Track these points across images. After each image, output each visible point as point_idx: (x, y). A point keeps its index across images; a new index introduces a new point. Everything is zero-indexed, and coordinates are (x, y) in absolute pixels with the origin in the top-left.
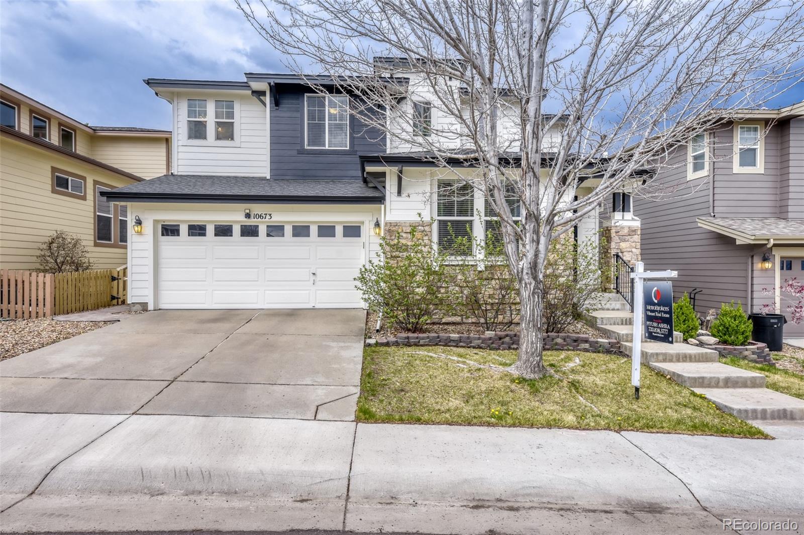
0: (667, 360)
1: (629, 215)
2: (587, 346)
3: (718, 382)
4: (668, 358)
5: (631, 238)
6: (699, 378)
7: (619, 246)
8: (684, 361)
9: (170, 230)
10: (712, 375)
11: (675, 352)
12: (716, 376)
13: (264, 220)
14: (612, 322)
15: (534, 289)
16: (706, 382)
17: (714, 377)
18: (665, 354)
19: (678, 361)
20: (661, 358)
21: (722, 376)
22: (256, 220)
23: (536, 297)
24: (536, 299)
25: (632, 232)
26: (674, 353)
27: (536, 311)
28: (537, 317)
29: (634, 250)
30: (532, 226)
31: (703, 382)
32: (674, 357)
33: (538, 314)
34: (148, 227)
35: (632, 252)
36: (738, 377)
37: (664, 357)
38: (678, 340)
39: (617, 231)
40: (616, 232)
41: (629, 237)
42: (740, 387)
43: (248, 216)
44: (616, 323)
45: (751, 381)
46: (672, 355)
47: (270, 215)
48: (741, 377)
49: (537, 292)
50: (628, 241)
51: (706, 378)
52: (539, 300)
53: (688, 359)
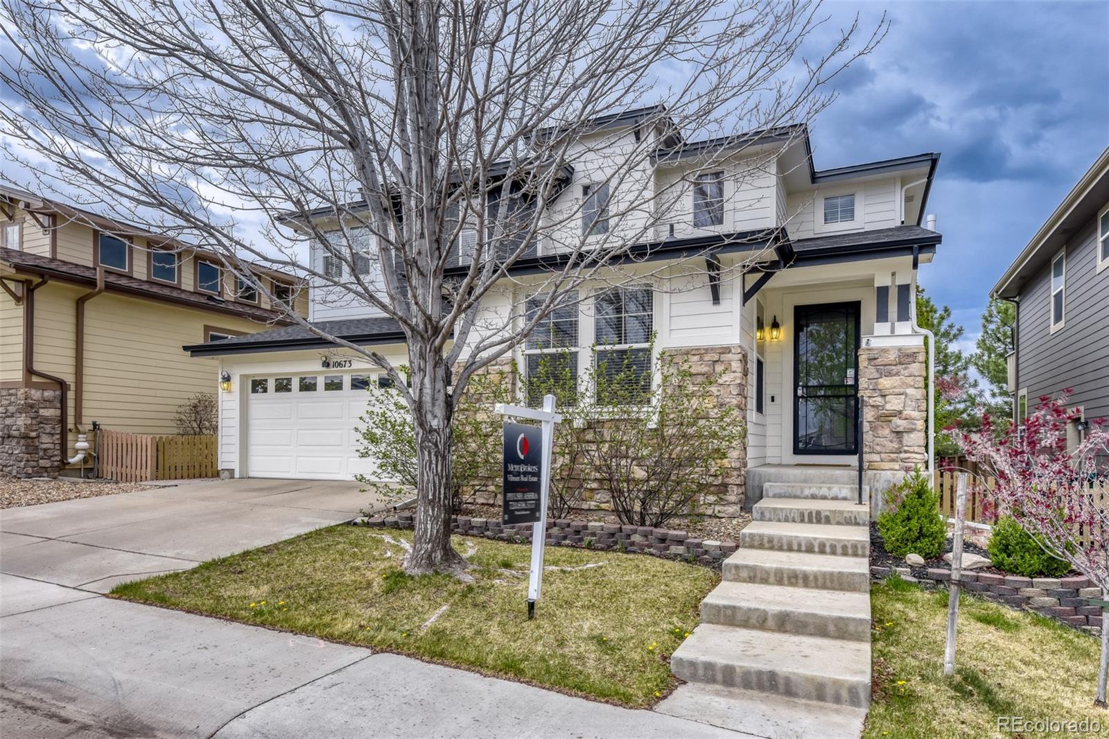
0: (758, 580)
1: (904, 328)
2: (680, 549)
3: (765, 620)
4: (759, 576)
5: (906, 369)
6: (726, 607)
7: (876, 384)
8: (791, 584)
9: (258, 385)
10: (754, 605)
11: (774, 566)
12: (762, 607)
13: (343, 368)
14: (782, 515)
15: (422, 442)
16: (739, 616)
17: (757, 610)
18: (753, 569)
19: (780, 582)
20: (744, 574)
21: (774, 609)
22: (335, 369)
23: (426, 453)
24: (427, 458)
25: (906, 357)
26: (771, 568)
27: (425, 474)
28: (428, 483)
29: (910, 391)
30: (418, 347)
31: (734, 615)
32: (772, 574)
33: (428, 480)
34: (235, 384)
35: (906, 395)
36: (807, 615)
37: (752, 574)
38: (860, 552)
39: (872, 356)
40: (870, 360)
41: (900, 367)
42: (811, 635)
43: (326, 364)
44: (790, 519)
45: (836, 626)
46: (767, 572)
47: (350, 362)
48: (814, 615)
49: (427, 447)
50: (897, 374)
51: (740, 608)
52: (430, 458)
53: (800, 581)
